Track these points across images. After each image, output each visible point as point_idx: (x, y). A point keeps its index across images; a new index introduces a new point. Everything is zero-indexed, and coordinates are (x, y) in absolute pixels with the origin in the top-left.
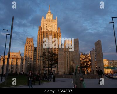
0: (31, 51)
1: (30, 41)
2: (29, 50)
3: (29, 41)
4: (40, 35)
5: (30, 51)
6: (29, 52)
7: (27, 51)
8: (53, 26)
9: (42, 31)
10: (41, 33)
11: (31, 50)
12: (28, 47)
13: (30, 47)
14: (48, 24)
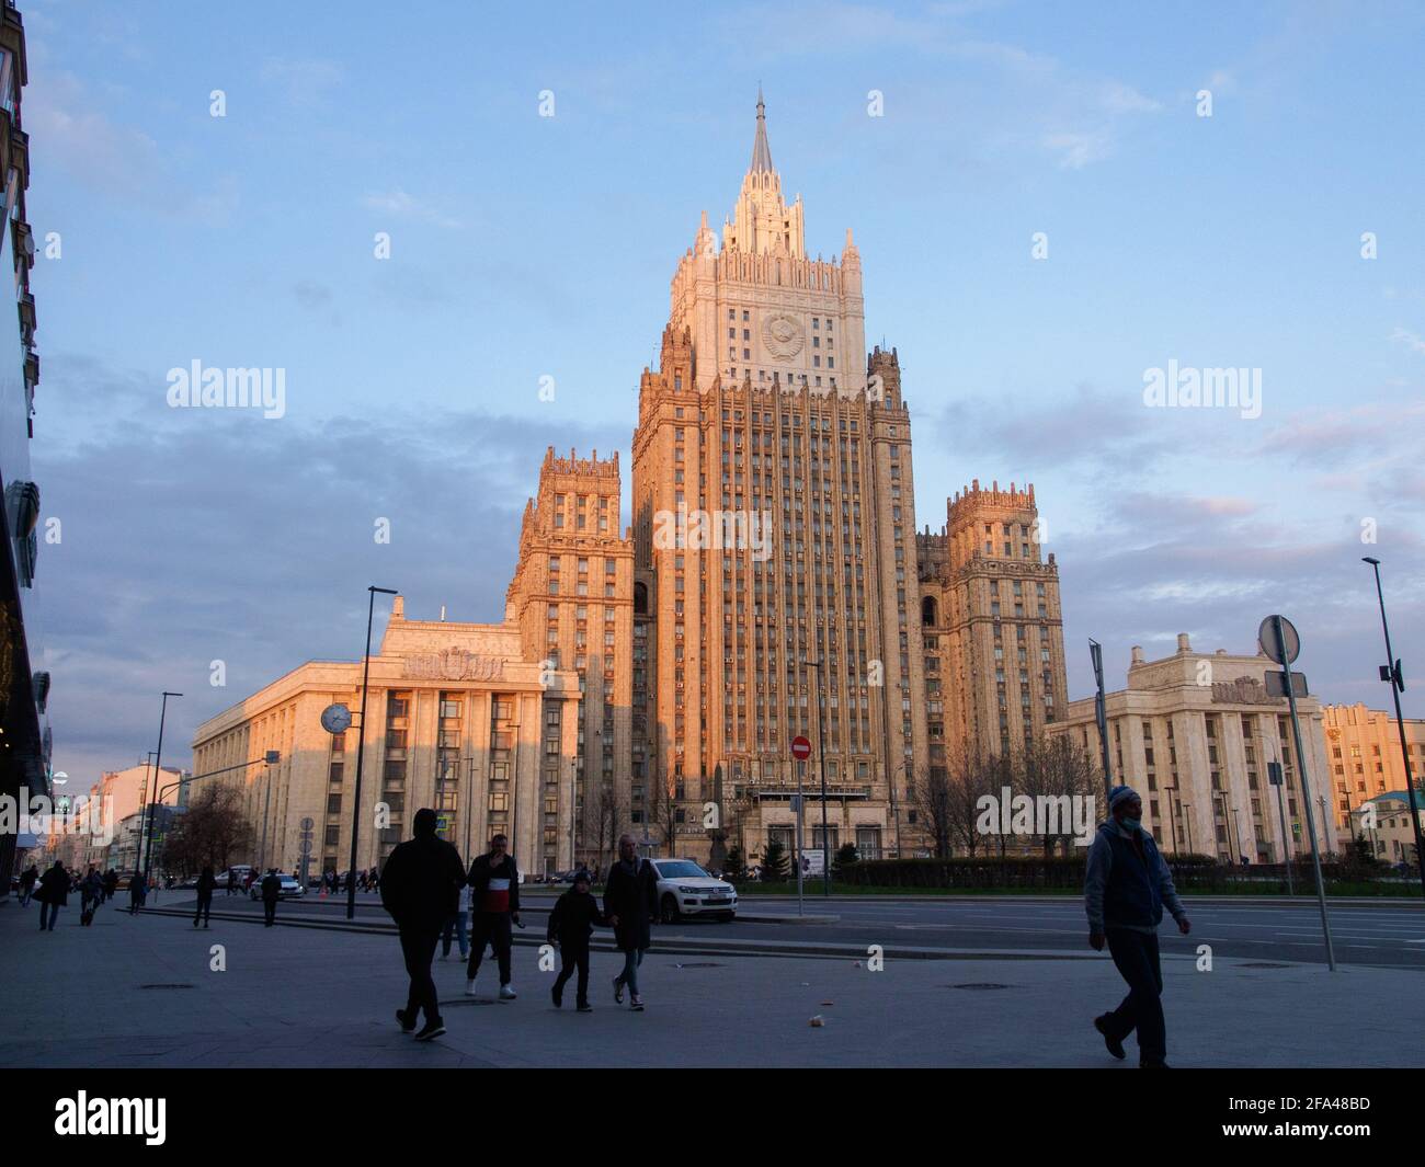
0: (609, 607)
1: (582, 497)
2: (582, 602)
3: (570, 499)
4: (680, 429)
5: (594, 614)
6: (581, 626)
7: (565, 612)
8: (822, 333)
9: (705, 383)
10: (690, 413)
11: (609, 604)
12: (567, 564)
13: (595, 566)
14: (763, 315)
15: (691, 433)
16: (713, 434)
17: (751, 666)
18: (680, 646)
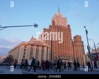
8: (64, 23)
9: (56, 25)
14: (60, 21)
15: (55, 28)
16: (57, 29)
17: (60, 48)
18: (54, 46)
